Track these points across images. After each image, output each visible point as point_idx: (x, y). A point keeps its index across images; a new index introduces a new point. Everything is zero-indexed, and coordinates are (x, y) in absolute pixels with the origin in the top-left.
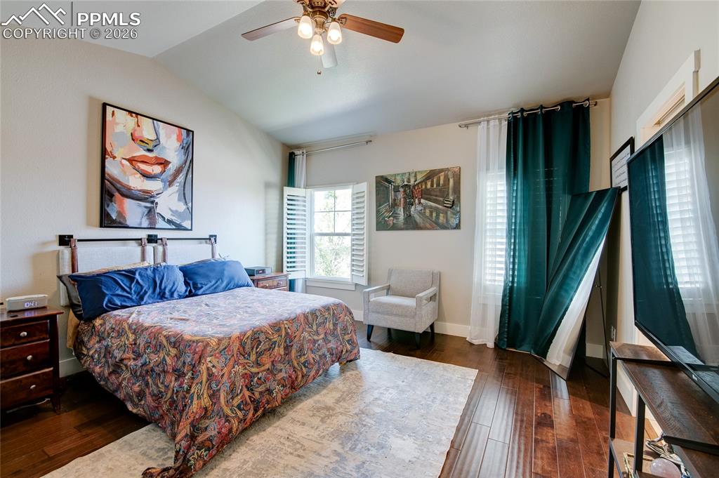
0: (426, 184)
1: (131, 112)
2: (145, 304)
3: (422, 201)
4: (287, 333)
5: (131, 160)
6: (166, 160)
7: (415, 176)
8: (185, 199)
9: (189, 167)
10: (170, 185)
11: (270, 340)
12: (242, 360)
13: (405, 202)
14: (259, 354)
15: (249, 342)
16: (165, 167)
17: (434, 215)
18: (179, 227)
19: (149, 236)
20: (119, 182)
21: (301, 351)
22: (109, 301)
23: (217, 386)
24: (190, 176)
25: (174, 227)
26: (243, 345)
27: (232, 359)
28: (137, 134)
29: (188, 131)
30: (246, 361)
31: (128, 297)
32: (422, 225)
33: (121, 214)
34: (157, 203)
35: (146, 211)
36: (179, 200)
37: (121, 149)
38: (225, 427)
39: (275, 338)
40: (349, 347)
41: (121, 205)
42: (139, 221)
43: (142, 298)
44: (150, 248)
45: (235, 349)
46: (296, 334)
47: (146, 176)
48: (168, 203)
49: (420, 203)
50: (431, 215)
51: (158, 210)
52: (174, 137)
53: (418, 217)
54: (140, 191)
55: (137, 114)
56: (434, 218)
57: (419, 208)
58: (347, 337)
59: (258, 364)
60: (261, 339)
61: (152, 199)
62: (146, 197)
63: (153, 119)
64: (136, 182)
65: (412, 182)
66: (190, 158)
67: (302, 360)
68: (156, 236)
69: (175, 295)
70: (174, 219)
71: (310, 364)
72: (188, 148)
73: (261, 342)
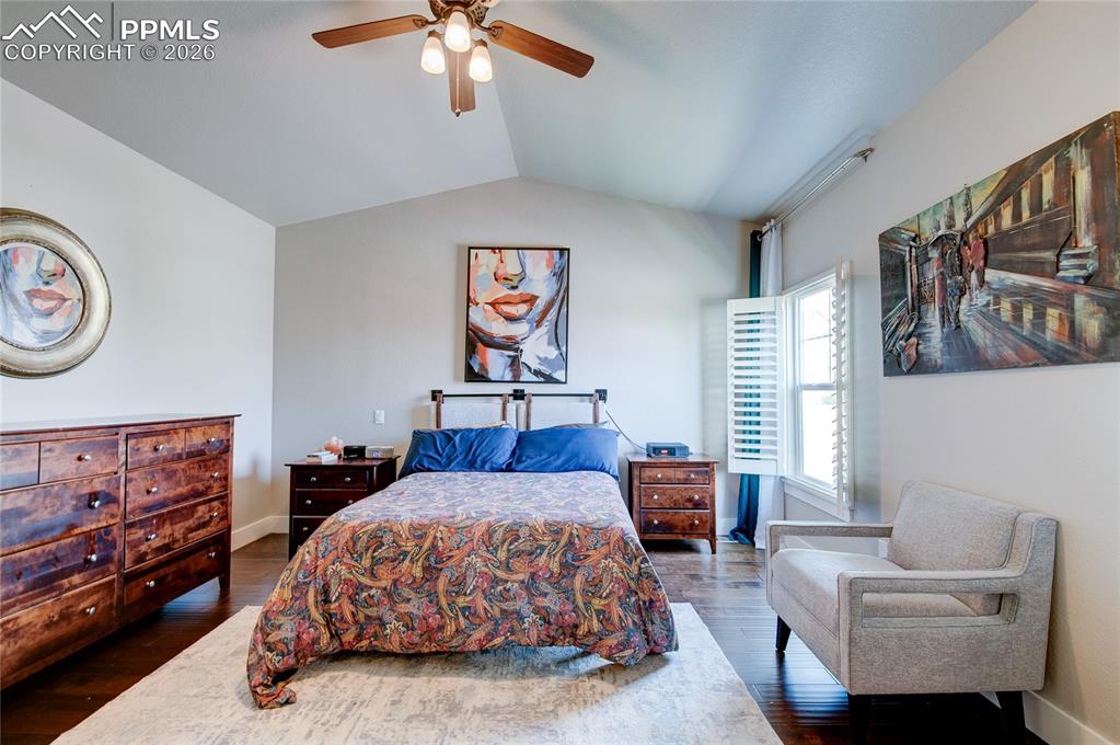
0: (998, 216)
1: (493, 249)
2: (451, 471)
3: (990, 275)
4: (434, 546)
5: (493, 304)
6: (533, 296)
7: (968, 202)
8: (557, 341)
9: (563, 298)
10: (537, 327)
11: (399, 546)
12: (347, 559)
13: (944, 287)
14: (376, 562)
15: (365, 537)
16: (532, 305)
17: (1028, 314)
18: (549, 379)
19: (515, 391)
20: (481, 331)
21: (458, 585)
22: (419, 462)
23: (305, 578)
24: (564, 310)
25: (542, 379)
26: (354, 539)
27: (335, 552)
28: (500, 273)
29: (561, 250)
30: (354, 563)
31: (437, 460)
32: (991, 354)
33: (483, 366)
34: (522, 351)
35: (509, 361)
36: (549, 344)
37: (485, 291)
38: (309, 633)
39: (409, 546)
40: (596, 626)
41: (484, 356)
42: (501, 373)
43: (449, 464)
44: (512, 405)
45: (342, 541)
46: (453, 553)
47: (511, 319)
48: (536, 349)
49: (982, 282)
50: (1018, 318)
51: (523, 359)
52: (544, 263)
53: (980, 331)
54: (503, 338)
55: (500, 249)
56: (1027, 325)
57: (981, 298)
58: (597, 603)
59: (373, 575)
60: (385, 540)
61: (517, 346)
62: (510, 345)
63: (518, 249)
64: (499, 328)
65: (959, 224)
66: (564, 285)
67: (461, 601)
68: (522, 391)
69: (487, 467)
70: (543, 369)
71: (475, 614)
72: (561, 274)
73: (383, 545)
